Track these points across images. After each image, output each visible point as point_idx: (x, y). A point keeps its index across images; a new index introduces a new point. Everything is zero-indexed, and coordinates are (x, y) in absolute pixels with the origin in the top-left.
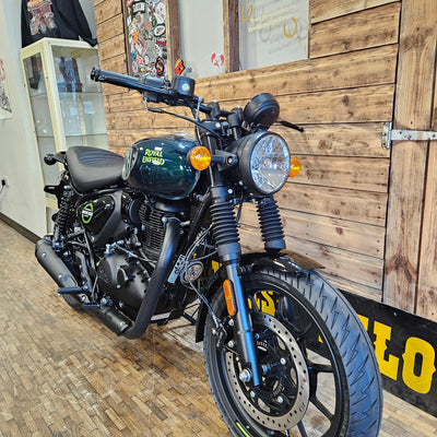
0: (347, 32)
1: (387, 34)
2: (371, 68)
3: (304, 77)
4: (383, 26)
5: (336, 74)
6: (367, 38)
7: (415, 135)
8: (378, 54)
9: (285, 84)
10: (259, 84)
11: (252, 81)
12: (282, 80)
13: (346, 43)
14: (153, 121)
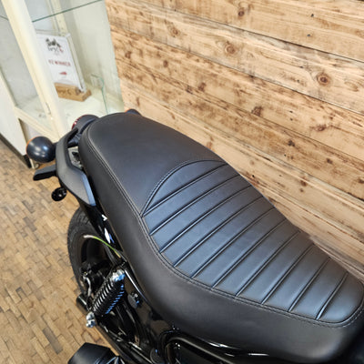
14: (241, 14)
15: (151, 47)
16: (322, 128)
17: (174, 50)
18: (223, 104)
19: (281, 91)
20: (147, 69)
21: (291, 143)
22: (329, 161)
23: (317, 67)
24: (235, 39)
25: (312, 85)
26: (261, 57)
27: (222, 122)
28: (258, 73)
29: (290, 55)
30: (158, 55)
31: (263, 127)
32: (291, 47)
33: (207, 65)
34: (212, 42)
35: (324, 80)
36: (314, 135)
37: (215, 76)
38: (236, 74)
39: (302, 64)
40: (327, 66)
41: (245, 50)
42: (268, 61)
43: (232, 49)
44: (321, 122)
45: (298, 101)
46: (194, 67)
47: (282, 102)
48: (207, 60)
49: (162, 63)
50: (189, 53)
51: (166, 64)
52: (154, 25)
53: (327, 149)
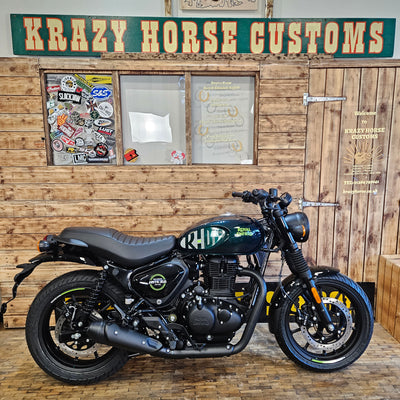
0: (280, 157)
1: (299, 162)
2: (292, 175)
3: (254, 175)
4: (298, 157)
5: (274, 175)
6: (290, 162)
7: (313, 204)
8: (296, 169)
9: (240, 177)
10: (220, 175)
11: (214, 173)
12: (239, 175)
13: (279, 162)
14: (91, 194)
15: (33, 221)
16: (135, 225)
17: (51, 218)
19: (115, 218)
23: (126, 205)
24: (89, 204)
25: (127, 212)
26: (103, 208)
28: (103, 214)
29: (115, 204)
30: (39, 224)
32: (115, 201)
33: (74, 219)
34: (77, 208)
35: (130, 208)
36: (133, 230)
37: (80, 222)
38: (92, 218)
39: (121, 206)
40: (130, 204)
41: (95, 207)
42: (107, 208)
43: (88, 209)
44: (134, 223)
45: (123, 219)
46: (66, 222)
47: (116, 222)
48: (75, 217)
49: (42, 227)
50: (62, 217)
51: (45, 227)
52: (36, 209)
53: (139, 232)
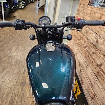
16: (94, 53)
18: (82, 44)
19: (91, 43)
20: (74, 34)
21: (88, 56)
22: (92, 62)
23: (97, 39)
24: (88, 30)
25: (95, 43)
26: (90, 35)
27: (80, 48)
29: (94, 35)
31: (85, 51)
32: (95, 33)
33: (82, 35)
34: (85, 30)
35: (97, 42)
37: (83, 37)
38: (86, 38)
39: (95, 37)
40: (99, 39)
41: (89, 33)
42: (91, 36)
43: (87, 32)
44: (94, 51)
45: (92, 46)
46: (81, 35)
47: (90, 45)
49: (77, 33)
